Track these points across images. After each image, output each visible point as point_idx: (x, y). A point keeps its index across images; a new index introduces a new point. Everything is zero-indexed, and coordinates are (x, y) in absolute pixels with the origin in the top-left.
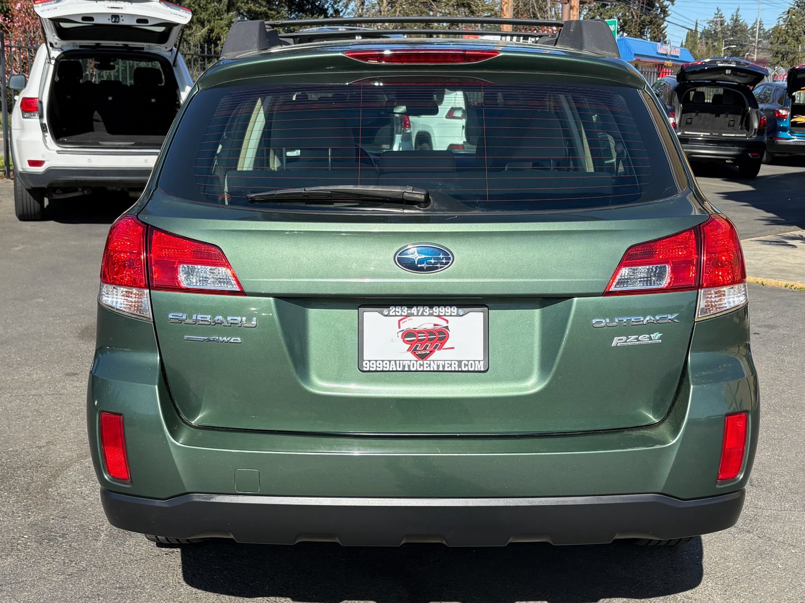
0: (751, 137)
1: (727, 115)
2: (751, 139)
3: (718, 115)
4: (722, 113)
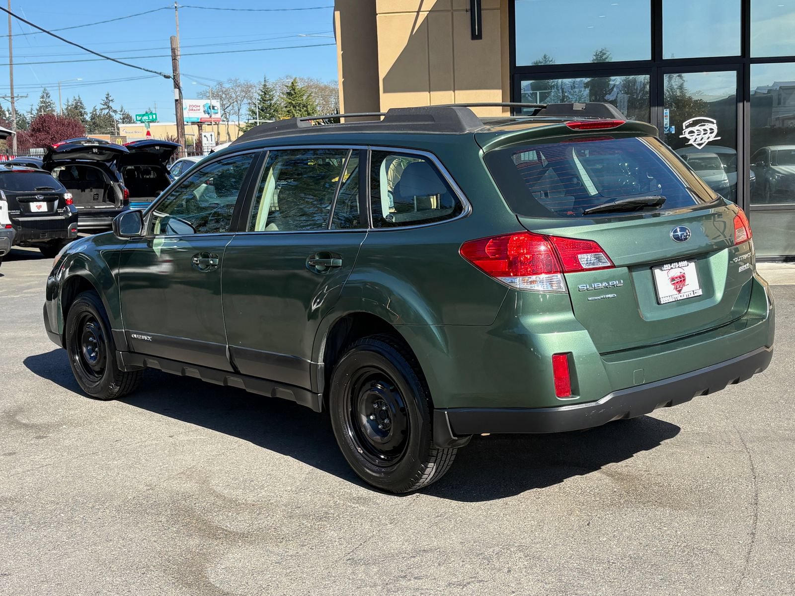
0: (119, 207)
1: (91, 189)
2: (119, 209)
3: (83, 190)
4: (87, 188)
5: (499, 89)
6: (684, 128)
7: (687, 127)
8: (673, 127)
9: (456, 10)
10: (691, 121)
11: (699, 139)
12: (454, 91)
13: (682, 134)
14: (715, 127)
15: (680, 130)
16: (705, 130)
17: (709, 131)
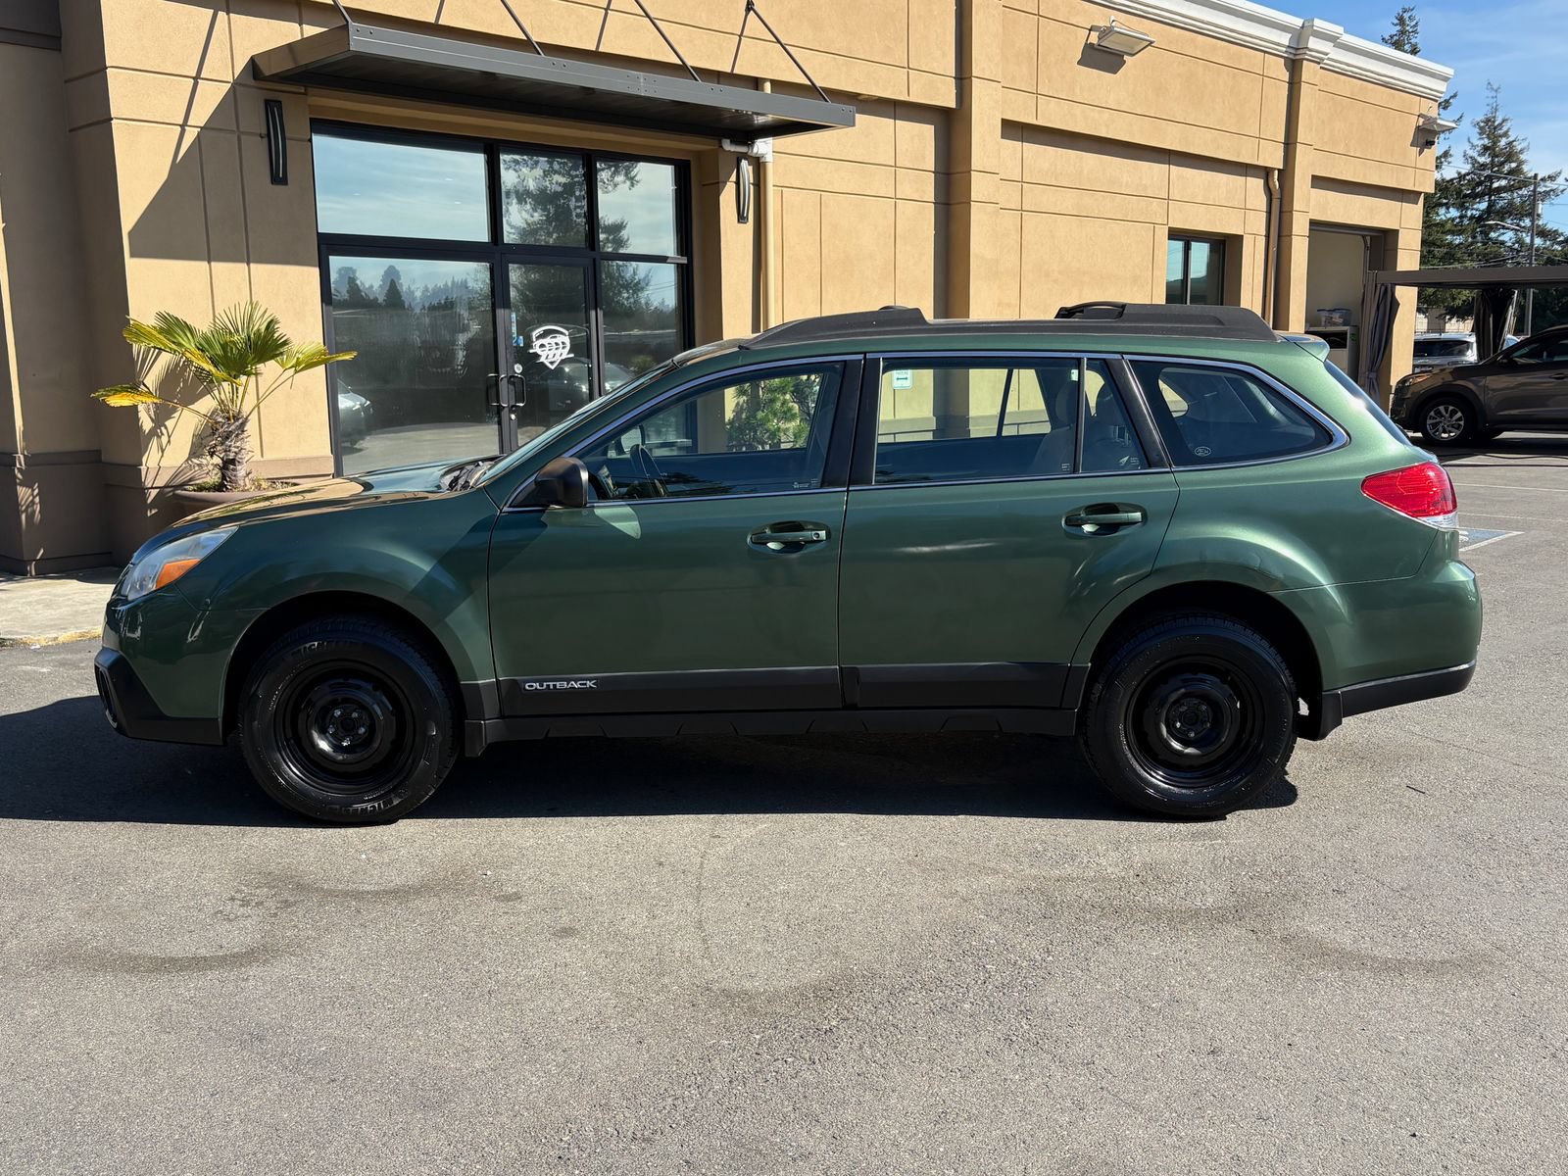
5: (315, 266)
6: (534, 340)
7: (538, 338)
8: (521, 337)
9: (244, 133)
10: (540, 330)
11: (550, 356)
12: (248, 264)
13: (532, 348)
14: (567, 340)
15: (529, 344)
16: (557, 344)
17: (561, 346)
